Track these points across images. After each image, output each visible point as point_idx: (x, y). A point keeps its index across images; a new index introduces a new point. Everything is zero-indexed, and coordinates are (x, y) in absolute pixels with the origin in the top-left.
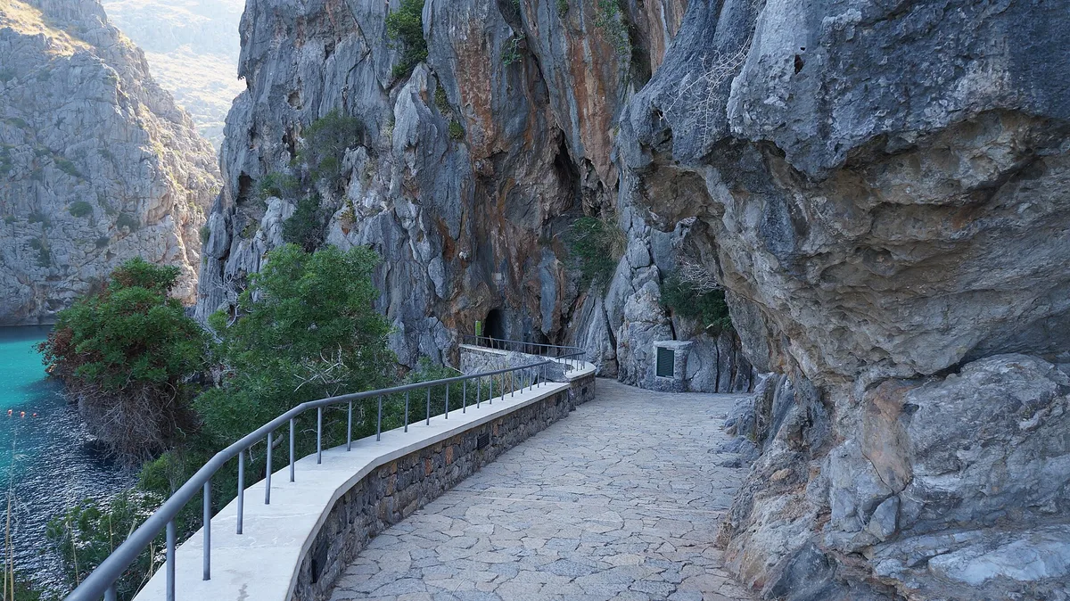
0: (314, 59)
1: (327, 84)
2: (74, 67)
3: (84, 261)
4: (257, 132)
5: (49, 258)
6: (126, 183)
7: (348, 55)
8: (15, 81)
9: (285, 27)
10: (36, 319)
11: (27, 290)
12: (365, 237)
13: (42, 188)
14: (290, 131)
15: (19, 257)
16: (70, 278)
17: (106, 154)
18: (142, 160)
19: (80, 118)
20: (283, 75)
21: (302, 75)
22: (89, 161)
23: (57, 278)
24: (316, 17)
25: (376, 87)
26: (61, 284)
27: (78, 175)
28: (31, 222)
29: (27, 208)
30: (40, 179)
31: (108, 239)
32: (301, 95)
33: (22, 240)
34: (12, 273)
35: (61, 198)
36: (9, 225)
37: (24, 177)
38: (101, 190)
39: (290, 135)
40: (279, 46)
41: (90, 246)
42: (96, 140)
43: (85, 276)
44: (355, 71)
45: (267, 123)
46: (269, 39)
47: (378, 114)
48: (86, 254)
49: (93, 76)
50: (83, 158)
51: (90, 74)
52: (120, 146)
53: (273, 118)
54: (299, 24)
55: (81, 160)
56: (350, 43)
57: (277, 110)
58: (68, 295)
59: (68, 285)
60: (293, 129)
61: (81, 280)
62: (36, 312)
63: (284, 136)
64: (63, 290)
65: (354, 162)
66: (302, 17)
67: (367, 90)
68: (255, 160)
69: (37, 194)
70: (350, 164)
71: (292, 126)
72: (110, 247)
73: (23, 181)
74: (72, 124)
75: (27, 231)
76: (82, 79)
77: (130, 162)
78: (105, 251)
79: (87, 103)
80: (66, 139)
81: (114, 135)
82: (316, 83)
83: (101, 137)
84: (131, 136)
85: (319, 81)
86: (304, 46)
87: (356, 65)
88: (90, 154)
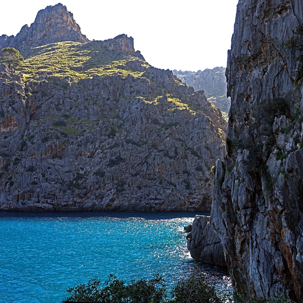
0: (257, 77)
1: (264, 87)
2: (196, 118)
3: (201, 188)
4: (233, 118)
5: (189, 186)
6: (214, 158)
7: (274, 69)
8: (178, 125)
9: (243, 66)
10: (186, 209)
11: (183, 198)
12: (287, 165)
13: (187, 161)
14: (247, 115)
15: (180, 186)
16: (197, 194)
17: (207, 148)
18: (219, 149)
19: (198, 136)
20: (243, 88)
21: (251, 86)
22: (202, 151)
23: (192, 194)
24: (257, 55)
25: (290, 81)
26: (193, 196)
27: (198, 156)
28: (184, 174)
29: (183, 168)
30: (187, 158)
31: (209, 179)
32: (252, 96)
33: (181, 180)
34: (178, 192)
35: (193, 165)
36: (177, 175)
37: (182, 158)
38: (206, 161)
39: (248, 117)
40: (240, 76)
41: (203, 182)
42: (204, 143)
43: (201, 193)
44: (278, 76)
45: (237, 113)
46: (236, 74)
47: (292, 96)
48: (202, 185)
49: (202, 120)
50: (200, 150)
51: (201, 120)
52: (212, 144)
53: (239, 110)
54: (249, 62)
55: (199, 150)
56: (275, 63)
57: (241, 106)
58: (196, 200)
59: (196, 196)
60: (249, 114)
61: (200, 195)
62: (186, 206)
63: (245, 118)
64: (194, 198)
65: (279, 124)
66: (250, 58)
67: (285, 85)
68: (233, 132)
69: (186, 164)
70: (277, 126)
71: (248, 112)
72: (209, 182)
73: (181, 159)
74: (196, 138)
75: (183, 177)
76: (199, 122)
77: (215, 150)
78: (208, 184)
79: (200, 130)
80: (194, 144)
81: (210, 141)
82: (259, 89)
83: (205, 142)
84: (216, 140)
85: (260, 87)
86: (253, 72)
87: (278, 74)
88: (202, 148)
